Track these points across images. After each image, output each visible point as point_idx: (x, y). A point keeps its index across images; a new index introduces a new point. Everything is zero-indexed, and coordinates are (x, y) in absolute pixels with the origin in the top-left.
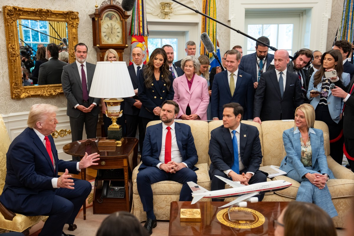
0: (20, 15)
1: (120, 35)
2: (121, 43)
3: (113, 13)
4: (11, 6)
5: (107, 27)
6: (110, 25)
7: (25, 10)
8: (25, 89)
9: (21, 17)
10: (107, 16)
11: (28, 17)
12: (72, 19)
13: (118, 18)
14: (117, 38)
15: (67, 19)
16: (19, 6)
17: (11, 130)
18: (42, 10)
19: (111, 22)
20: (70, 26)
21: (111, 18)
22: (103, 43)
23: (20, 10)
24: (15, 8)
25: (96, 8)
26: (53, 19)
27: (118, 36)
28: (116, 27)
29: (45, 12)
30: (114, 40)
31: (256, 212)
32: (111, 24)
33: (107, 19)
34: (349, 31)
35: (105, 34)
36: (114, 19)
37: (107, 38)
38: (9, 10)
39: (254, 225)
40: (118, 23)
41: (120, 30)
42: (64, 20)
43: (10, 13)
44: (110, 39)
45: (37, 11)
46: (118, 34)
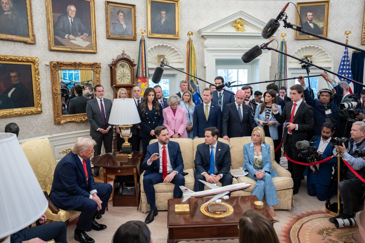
0: (61, 67)
1: (130, 78)
2: (130, 84)
3: (125, 63)
4: (56, 61)
5: (120, 73)
6: (122, 71)
7: (65, 63)
8: (64, 117)
9: (62, 68)
10: (121, 65)
11: (66, 68)
12: (97, 68)
13: (128, 66)
14: (127, 80)
15: (93, 68)
16: (61, 61)
17: (54, 146)
18: (76, 62)
19: (123, 69)
20: (95, 72)
21: (123, 67)
22: (118, 84)
23: (61, 64)
24: (58, 63)
25: (113, 60)
26: (84, 68)
27: (128, 79)
28: (127, 73)
29: (78, 64)
30: (125, 81)
31: (228, 204)
32: (124, 71)
33: (121, 67)
34: (283, 75)
35: (119, 77)
36: (125, 67)
37: (120, 80)
38: (54, 64)
39: (226, 214)
40: (128, 70)
41: (130, 74)
42: (91, 68)
43: (55, 66)
44: (123, 81)
45: (73, 63)
46: (128, 77)
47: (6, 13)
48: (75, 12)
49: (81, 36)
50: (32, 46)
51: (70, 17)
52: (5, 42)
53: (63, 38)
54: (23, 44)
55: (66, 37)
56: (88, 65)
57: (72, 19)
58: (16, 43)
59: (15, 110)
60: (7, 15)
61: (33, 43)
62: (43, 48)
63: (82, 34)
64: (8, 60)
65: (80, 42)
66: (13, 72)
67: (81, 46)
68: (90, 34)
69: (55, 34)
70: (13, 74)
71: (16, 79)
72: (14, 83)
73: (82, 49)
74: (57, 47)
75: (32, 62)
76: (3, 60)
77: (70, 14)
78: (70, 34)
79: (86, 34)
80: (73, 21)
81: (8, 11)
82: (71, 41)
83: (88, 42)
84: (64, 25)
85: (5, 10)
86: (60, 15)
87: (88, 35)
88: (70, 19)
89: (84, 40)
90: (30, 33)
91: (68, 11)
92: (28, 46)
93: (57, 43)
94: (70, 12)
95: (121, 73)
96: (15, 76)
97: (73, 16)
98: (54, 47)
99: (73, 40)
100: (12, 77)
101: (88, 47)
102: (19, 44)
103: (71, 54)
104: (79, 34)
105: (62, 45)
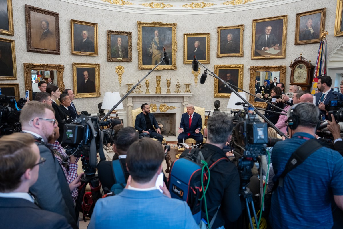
0: (256, 69)
2: (306, 83)
4: (252, 66)
6: (300, 72)
7: (258, 67)
11: (260, 70)
12: (282, 69)
14: (303, 79)
15: (280, 70)
16: (255, 66)
18: (265, 66)
19: (301, 70)
20: (281, 73)
21: (301, 68)
22: (294, 82)
23: (256, 67)
24: (254, 67)
25: (291, 63)
26: (272, 70)
27: (304, 78)
28: (304, 73)
29: (267, 67)
30: (301, 80)
32: (301, 71)
35: (296, 77)
36: (303, 68)
37: (297, 79)
40: (305, 70)
41: (306, 75)
42: (278, 70)
43: (252, 69)
44: (299, 80)
46: (305, 77)
47: (229, 42)
48: (271, 31)
49: (273, 46)
50: (242, 58)
51: (267, 35)
52: (228, 57)
53: (260, 50)
54: (236, 57)
55: (263, 49)
56: (275, 67)
57: (268, 36)
58: (233, 57)
59: (227, 94)
60: (230, 43)
61: (242, 56)
62: (248, 58)
63: (274, 45)
64: (225, 67)
65: (272, 51)
66: (228, 74)
67: (273, 54)
68: (281, 44)
69: (256, 48)
70: (228, 75)
71: (230, 77)
72: (228, 79)
73: (273, 56)
74: (256, 57)
75: (238, 67)
76: (223, 68)
77: (267, 33)
78: (265, 47)
79: (277, 45)
80: (268, 37)
81: (230, 41)
82: (266, 51)
83: (278, 50)
84: (262, 41)
85: (229, 40)
86: (260, 35)
87: (279, 45)
88: (266, 36)
89: (276, 49)
90: (241, 51)
91: (266, 30)
92: (239, 58)
93: (256, 54)
94: (267, 31)
95: (298, 74)
96: (229, 76)
97: (269, 34)
98: (254, 57)
99: (267, 50)
100: (227, 76)
101: (278, 54)
102: (234, 58)
103: (266, 60)
104: (272, 45)
105: (260, 55)
